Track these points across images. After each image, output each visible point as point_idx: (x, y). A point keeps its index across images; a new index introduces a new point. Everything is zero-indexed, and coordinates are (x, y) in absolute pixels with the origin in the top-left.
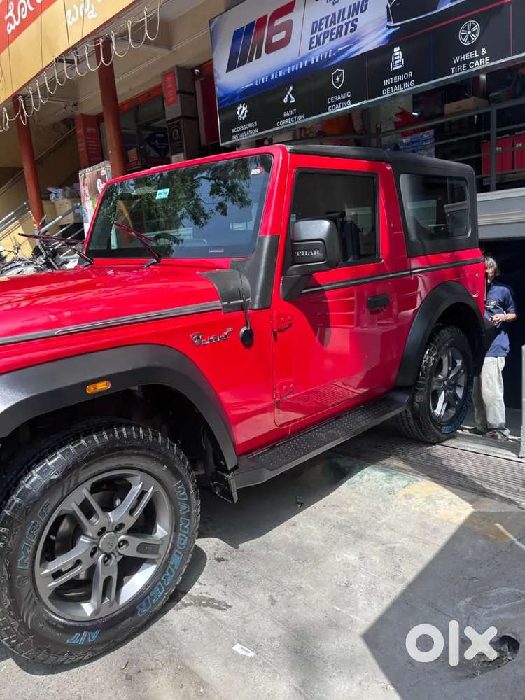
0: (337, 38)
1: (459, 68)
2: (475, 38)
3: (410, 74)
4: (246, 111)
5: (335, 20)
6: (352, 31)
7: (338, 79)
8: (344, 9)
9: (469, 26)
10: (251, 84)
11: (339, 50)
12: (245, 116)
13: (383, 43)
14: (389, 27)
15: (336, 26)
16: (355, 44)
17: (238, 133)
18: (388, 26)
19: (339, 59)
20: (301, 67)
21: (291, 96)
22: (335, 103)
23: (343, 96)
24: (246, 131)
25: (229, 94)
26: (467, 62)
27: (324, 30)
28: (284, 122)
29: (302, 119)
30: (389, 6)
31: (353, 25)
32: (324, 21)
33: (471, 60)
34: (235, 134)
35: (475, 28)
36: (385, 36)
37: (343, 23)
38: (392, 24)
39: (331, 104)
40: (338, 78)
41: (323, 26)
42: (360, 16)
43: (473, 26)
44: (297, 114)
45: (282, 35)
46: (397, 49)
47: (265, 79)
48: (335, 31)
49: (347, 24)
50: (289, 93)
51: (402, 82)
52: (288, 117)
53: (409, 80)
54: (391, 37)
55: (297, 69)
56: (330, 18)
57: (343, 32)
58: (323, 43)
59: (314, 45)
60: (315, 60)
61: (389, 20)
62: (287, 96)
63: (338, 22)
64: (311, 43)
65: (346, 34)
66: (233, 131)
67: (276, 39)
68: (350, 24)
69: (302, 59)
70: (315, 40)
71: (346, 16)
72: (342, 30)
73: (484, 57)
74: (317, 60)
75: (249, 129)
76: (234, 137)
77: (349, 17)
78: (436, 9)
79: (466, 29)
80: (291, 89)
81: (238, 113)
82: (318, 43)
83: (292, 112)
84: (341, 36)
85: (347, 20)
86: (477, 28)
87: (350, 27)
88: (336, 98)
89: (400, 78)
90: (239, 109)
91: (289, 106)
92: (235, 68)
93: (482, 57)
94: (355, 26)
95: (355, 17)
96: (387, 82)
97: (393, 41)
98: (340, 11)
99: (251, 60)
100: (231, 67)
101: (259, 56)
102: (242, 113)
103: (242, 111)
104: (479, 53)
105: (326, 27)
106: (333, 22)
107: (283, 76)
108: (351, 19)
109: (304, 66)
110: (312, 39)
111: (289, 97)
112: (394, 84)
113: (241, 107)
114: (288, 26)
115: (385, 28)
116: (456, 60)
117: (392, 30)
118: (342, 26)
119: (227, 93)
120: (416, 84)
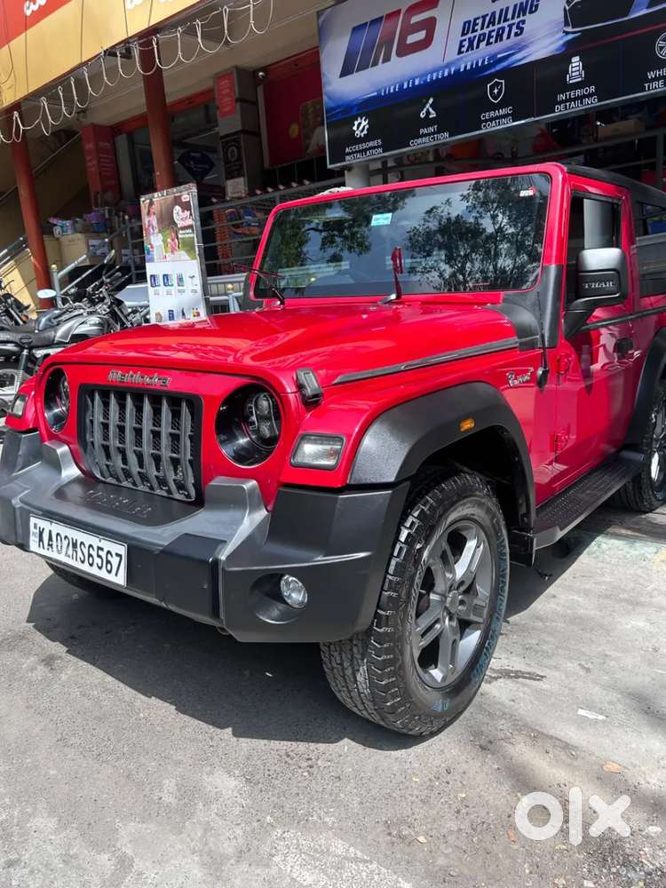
0: (496, 41)
1: (655, 84)
3: (592, 89)
4: (367, 126)
5: (494, 19)
6: (516, 34)
7: (496, 91)
8: (507, 9)
10: (376, 94)
11: (499, 56)
12: (365, 132)
13: (557, 50)
14: (567, 33)
15: (496, 27)
16: (520, 50)
17: (353, 153)
18: (564, 32)
19: (499, 67)
20: (446, 74)
21: (431, 110)
22: (491, 120)
23: (503, 112)
24: (365, 150)
25: (342, 105)
26: (665, 78)
27: (479, 32)
28: (420, 141)
29: (445, 137)
30: (567, 8)
31: (517, 28)
32: (480, 21)
34: (350, 154)
36: (561, 42)
37: (506, 24)
38: (569, 29)
39: (486, 121)
40: (496, 89)
41: (477, 27)
42: (528, 17)
44: (438, 132)
45: (421, 35)
46: (576, 59)
47: (394, 89)
48: (494, 34)
49: (510, 26)
50: (428, 106)
51: (581, 98)
52: (426, 135)
53: (590, 95)
54: (567, 44)
55: (440, 77)
56: (487, 19)
57: (505, 36)
58: (478, 47)
59: (464, 49)
60: (466, 67)
61: (566, 24)
62: (425, 110)
63: (499, 23)
64: (461, 46)
65: (509, 37)
66: (347, 150)
67: (411, 39)
68: (514, 27)
69: (448, 66)
70: (466, 44)
71: (509, 16)
72: (503, 32)
74: (468, 67)
75: (370, 148)
76: (348, 158)
77: (513, 18)
78: (626, 15)
80: (431, 101)
81: (355, 128)
82: (471, 46)
83: (431, 129)
84: (501, 40)
85: (511, 22)
87: (514, 30)
88: (492, 114)
89: (578, 92)
90: (356, 123)
91: (427, 122)
92: (353, 73)
94: (522, 29)
95: (522, 18)
96: (562, 97)
97: (570, 49)
98: (502, 10)
99: (375, 64)
100: (346, 71)
101: (387, 59)
102: (361, 128)
103: (361, 126)
105: (482, 28)
106: (492, 22)
107: (420, 85)
108: (516, 20)
109: (449, 74)
110: (461, 42)
111: (428, 110)
112: (570, 100)
113: (359, 121)
114: (430, 25)
115: (561, 34)
116: (651, 75)
117: (570, 37)
118: (503, 29)
119: (340, 103)
120: (599, 101)
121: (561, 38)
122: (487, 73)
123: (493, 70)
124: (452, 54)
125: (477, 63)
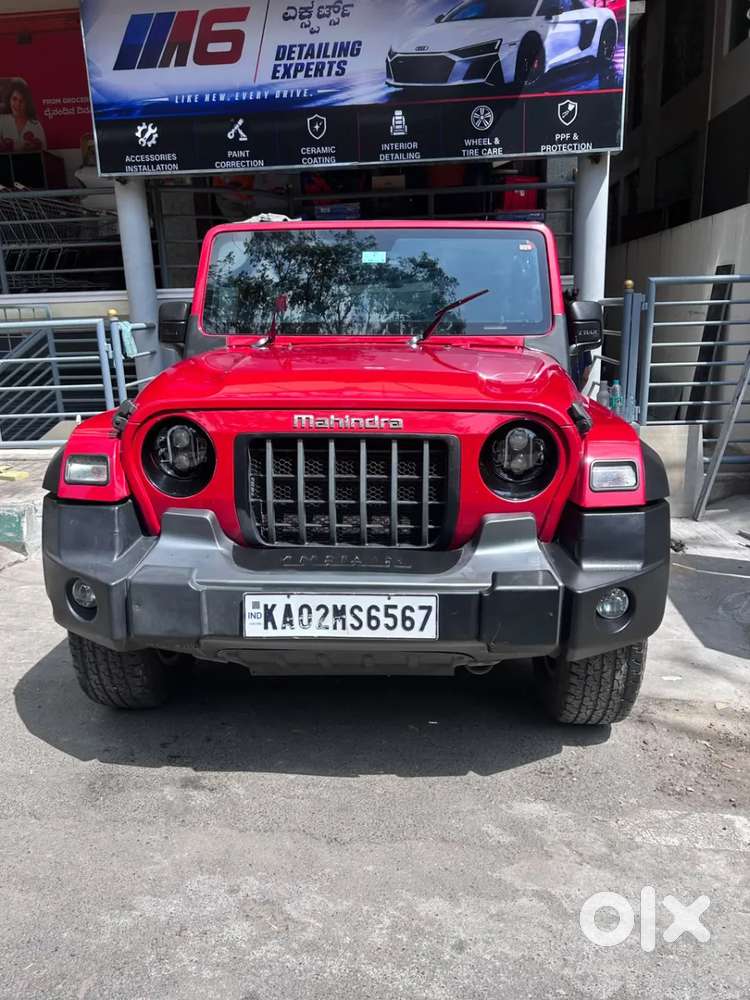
0: (315, 75)
1: (471, 152)
2: (488, 125)
3: (415, 145)
4: (156, 136)
5: (313, 51)
6: (337, 74)
7: (317, 127)
8: (327, 45)
9: (482, 111)
10: (166, 99)
11: (319, 91)
12: (153, 141)
13: (379, 100)
14: (390, 85)
15: (315, 60)
16: (343, 90)
17: (136, 163)
18: (387, 83)
19: (320, 103)
20: (258, 97)
21: (241, 132)
22: (313, 156)
23: (325, 150)
24: (155, 163)
25: (119, 104)
26: (480, 148)
27: (296, 61)
28: (228, 163)
29: (259, 165)
30: (389, 60)
31: (339, 67)
32: (297, 50)
33: (483, 147)
34: (131, 164)
35: (489, 115)
36: (384, 93)
37: (326, 60)
38: (392, 82)
39: (307, 156)
40: (317, 126)
41: (295, 55)
42: (349, 58)
43: (486, 112)
44: (252, 157)
45: (226, 47)
46: (398, 113)
47: (193, 99)
48: (313, 67)
49: (331, 64)
50: (237, 127)
51: (405, 152)
52: (235, 159)
53: (413, 151)
54: (390, 96)
55: (244, 98)
56: (305, 50)
57: (325, 72)
58: (295, 76)
59: (279, 75)
60: (281, 95)
61: (389, 76)
62: (233, 131)
63: (318, 57)
64: (275, 71)
65: (329, 74)
66: (127, 159)
67: (213, 48)
68: (335, 66)
69: (261, 88)
70: (281, 70)
71: (330, 52)
72: (323, 68)
73: (497, 146)
74: (285, 95)
75: (160, 162)
76: (128, 168)
77: (333, 56)
78: (446, 81)
79: (479, 113)
80: (241, 122)
81: (138, 134)
82: (287, 73)
83: (242, 154)
84: (321, 75)
85: (331, 59)
86: (490, 115)
87: (335, 68)
88: (313, 150)
89: (402, 146)
90: (140, 129)
91: (236, 144)
92: (134, 68)
93: (493, 146)
94: (343, 70)
95: (342, 58)
96: (385, 147)
97: (393, 102)
98: (321, 45)
100: (124, 62)
101: (181, 62)
102: (147, 136)
103: (147, 133)
104: (492, 141)
105: (299, 58)
106: (310, 54)
107: (225, 102)
108: (337, 59)
109: (262, 97)
110: (276, 66)
111: (237, 131)
112: (394, 151)
113: (144, 127)
114: (237, 39)
115: (384, 85)
116: (468, 143)
117: (393, 90)
118: (323, 64)
119: (117, 100)
120: (421, 158)
121: (383, 89)
122: (305, 106)
123: (312, 105)
124: (265, 77)
125: (295, 93)
